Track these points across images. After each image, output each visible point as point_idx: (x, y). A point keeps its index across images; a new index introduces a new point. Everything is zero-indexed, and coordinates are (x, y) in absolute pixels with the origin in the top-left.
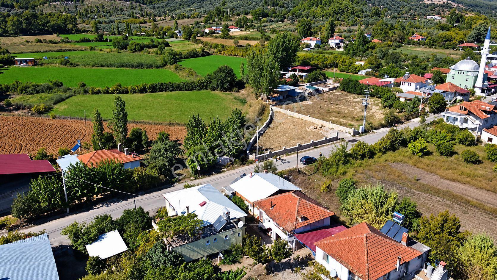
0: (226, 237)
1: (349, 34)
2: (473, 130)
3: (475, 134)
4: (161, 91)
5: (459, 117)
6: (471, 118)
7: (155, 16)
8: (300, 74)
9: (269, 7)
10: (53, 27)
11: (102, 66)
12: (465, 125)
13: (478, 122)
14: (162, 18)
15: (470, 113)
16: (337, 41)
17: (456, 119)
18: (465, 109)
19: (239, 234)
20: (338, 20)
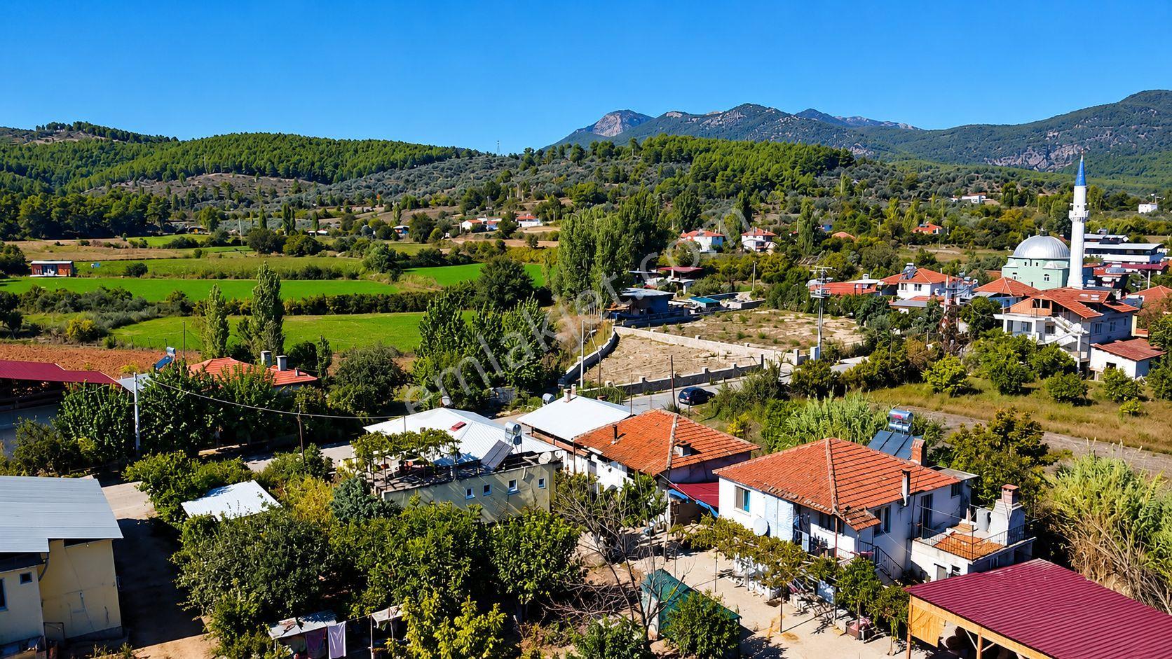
0: (512, 484)
1: (783, 226)
2: (1070, 347)
3: (1076, 358)
4: (359, 311)
5: (1033, 321)
6: (1060, 320)
7: (350, 203)
8: (677, 280)
9: (607, 184)
10: (115, 221)
11: (223, 276)
12: (1049, 339)
13: (1077, 328)
14: (365, 209)
15: (1057, 310)
16: (760, 239)
17: (1028, 326)
18: (1046, 304)
19: (541, 482)
20: (762, 200)
